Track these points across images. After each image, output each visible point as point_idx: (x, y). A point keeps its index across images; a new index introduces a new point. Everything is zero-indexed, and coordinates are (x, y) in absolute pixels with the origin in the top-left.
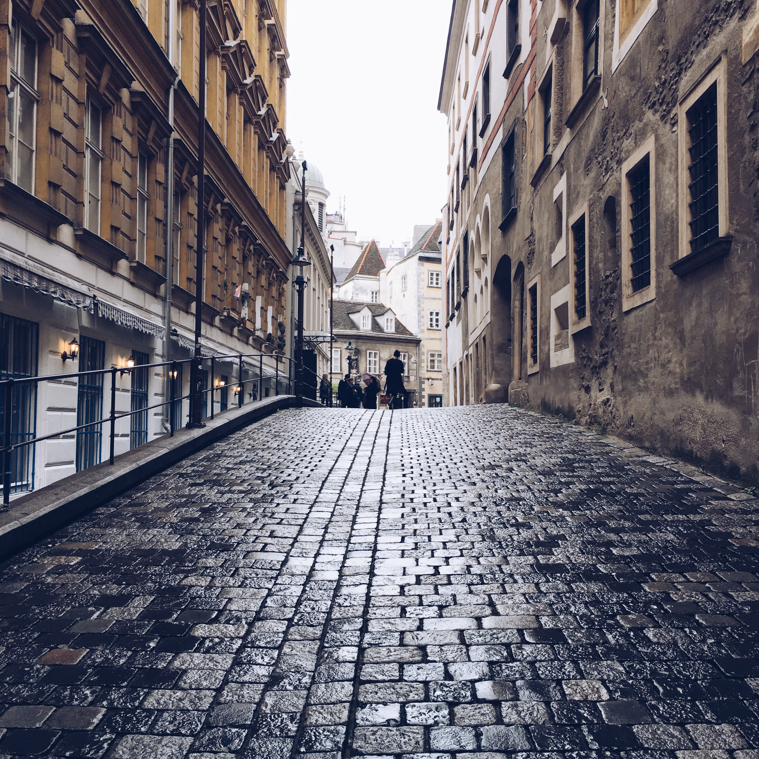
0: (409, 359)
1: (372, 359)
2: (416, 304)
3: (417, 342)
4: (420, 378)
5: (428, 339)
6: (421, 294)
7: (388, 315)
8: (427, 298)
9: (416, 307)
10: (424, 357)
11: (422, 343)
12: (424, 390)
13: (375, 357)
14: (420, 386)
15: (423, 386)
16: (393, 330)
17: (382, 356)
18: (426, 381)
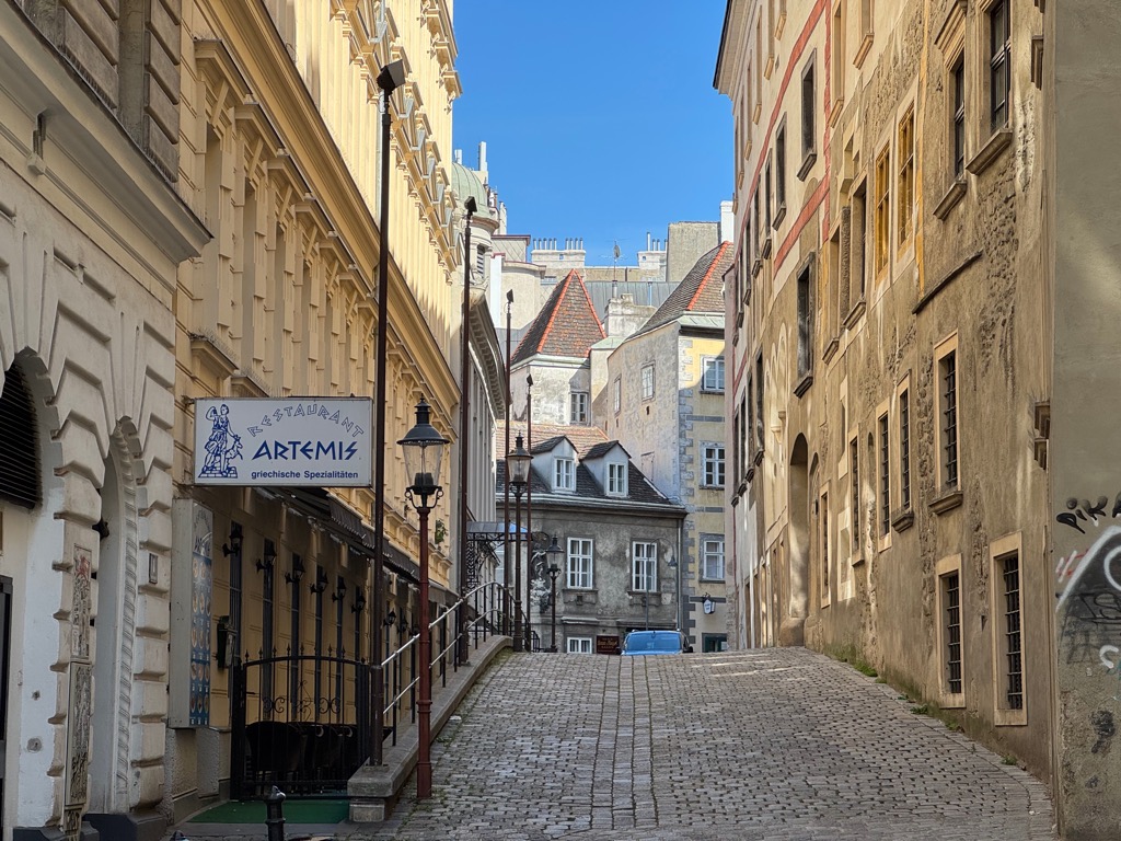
0: (660, 555)
1: (580, 556)
2: (676, 430)
3: (679, 517)
4: (685, 598)
5: (701, 510)
6: (687, 409)
7: (615, 458)
8: (700, 419)
9: (675, 438)
10: (693, 552)
11: (688, 518)
12: (693, 624)
13: (584, 552)
14: (686, 616)
15: (692, 615)
16: (625, 493)
17: (600, 548)
18: (698, 605)
